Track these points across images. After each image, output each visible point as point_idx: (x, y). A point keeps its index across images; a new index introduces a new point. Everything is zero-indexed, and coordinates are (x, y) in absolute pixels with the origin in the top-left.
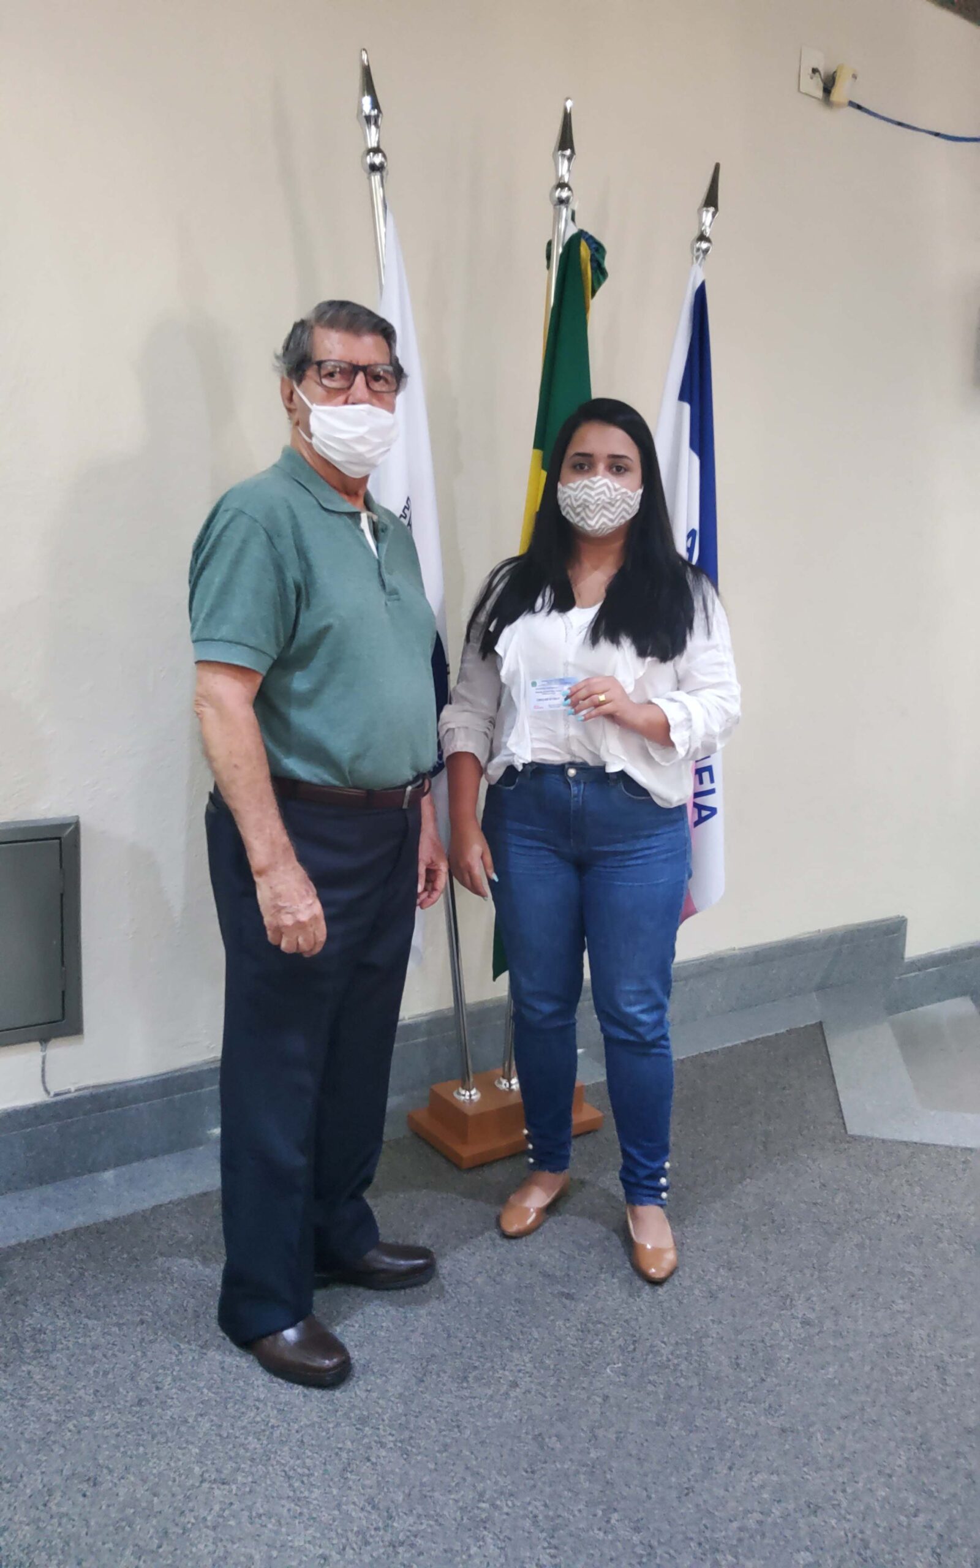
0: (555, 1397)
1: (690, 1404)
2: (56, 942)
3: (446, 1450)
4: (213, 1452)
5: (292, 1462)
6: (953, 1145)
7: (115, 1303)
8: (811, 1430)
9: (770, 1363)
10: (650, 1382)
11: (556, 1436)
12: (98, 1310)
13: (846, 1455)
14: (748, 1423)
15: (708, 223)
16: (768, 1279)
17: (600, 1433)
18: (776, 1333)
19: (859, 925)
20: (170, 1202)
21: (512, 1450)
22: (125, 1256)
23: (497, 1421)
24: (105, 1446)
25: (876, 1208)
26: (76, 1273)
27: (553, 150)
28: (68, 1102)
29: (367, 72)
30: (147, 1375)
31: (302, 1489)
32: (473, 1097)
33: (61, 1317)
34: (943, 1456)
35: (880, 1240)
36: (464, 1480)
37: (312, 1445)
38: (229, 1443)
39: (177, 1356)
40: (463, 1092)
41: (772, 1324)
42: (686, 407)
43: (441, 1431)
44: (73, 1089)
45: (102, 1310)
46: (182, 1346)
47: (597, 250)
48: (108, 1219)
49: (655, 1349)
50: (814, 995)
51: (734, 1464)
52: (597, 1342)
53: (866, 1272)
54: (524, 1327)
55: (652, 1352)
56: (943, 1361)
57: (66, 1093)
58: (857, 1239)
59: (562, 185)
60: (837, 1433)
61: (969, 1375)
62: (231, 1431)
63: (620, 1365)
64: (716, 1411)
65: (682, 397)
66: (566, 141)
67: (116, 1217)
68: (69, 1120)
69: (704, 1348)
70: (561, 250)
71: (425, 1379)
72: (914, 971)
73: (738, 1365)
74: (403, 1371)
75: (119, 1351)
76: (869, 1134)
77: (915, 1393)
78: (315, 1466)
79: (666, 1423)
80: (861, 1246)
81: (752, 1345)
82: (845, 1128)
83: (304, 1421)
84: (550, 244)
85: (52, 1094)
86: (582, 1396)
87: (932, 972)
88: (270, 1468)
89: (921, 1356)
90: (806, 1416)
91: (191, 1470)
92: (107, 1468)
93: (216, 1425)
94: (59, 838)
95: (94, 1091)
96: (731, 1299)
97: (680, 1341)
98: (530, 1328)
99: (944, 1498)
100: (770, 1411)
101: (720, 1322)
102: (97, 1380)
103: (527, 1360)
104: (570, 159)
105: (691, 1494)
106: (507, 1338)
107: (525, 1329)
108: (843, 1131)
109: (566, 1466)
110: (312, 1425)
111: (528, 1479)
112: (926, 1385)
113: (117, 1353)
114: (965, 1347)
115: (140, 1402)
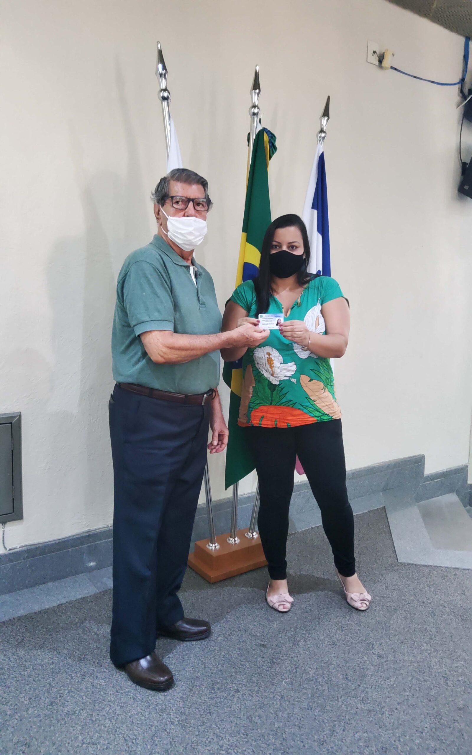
0: (257, 696)
1: (323, 698)
2: (10, 474)
3: (204, 725)
4: (88, 729)
5: (127, 732)
6: (449, 566)
7: (39, 653)
8: (383, 710)
9: (363, 677)
10: (304, 688)
11: (258, 716)
12: (31, 657)
13: (400, 722)
14: (352, 708)
15: (324, 124)
16: (361, 635)
17: (280, 714)
18: (365, 662)
19: (401, 459)
20: (67, 602)
21: (236, 724)
22: (44, 630)
23: (229, 709)
24: (34, 727)
25: (412, 598)
26: (20, 639)
27: (250, 89)
28: (15, 553)
29: (160, 53)
30: (55, 690)
31: (133, 747)
32: (217, 547)
33: (12, 661)
34: (447, 722)
35: (415, 614)
36: (213, 740)
37: (138, 724)
38: (96, 724)
39: (70, 680)
40: (211, 545)
41: (363, 657)
42: (316, 212)
43: (201, 715)
44: (18, 547)
45: (33, 657)
46: (73, 675)
47: (272, 137)
48: (36, 611)
49: (306, 671)
50: (381, 493)
51: (345, 728)
52: (278, 668)
53: (408, 631)
54: (243, 662)
55: (305, 673)
56: (446, 674)
57: (15, 549)
58: (404, 614)
59: (254, 106)
60: (396, 711)
61: (458, 681)
62: (97, 717)
63: (289, 680)
64: (336, 702)
65: (313, 207)
66: (256, 85)
67: (40, 610)
68: (17, 562)
69: (330, 670)
70: (254, 137)
71: (193, 689)
72: (429, 481)
73: (347, 678)
74: (183, 685)
75: (42, 678)
76: (409, 562)
77: (433, 690)
78: (139, 734)
79: (312, 708)
80: (406, 618)
81: (353, 668)
82: (397, 559)
83: (134, 712)
84: (249, 134)
85: (8, 549)
86: (271, 696)
87: (437, 481)
88: (117, 736)
89: (435, 672)
90: (380, 703)
91: (76, 738)
92: (35, 738)
93: (89, 714)
94: (11, 423)
95: (29, 547)
96: (343, 645)
97: (318, 667)
98: (245, 662)
99: (448, 743)
100: (362, 701)
101: (338, 657)
102: (31, 693)
103: (243, 679)
104: (258, 94)
105: (325, 744)
106: (234, 667)
107: (243, 663)
108: (396, 561)
109: (263, 732)
110: (137, 714)
111: (245, 738)
112: (438, 686)
113: (40, 679)
114: (457, 667)
115: (51, 704)
